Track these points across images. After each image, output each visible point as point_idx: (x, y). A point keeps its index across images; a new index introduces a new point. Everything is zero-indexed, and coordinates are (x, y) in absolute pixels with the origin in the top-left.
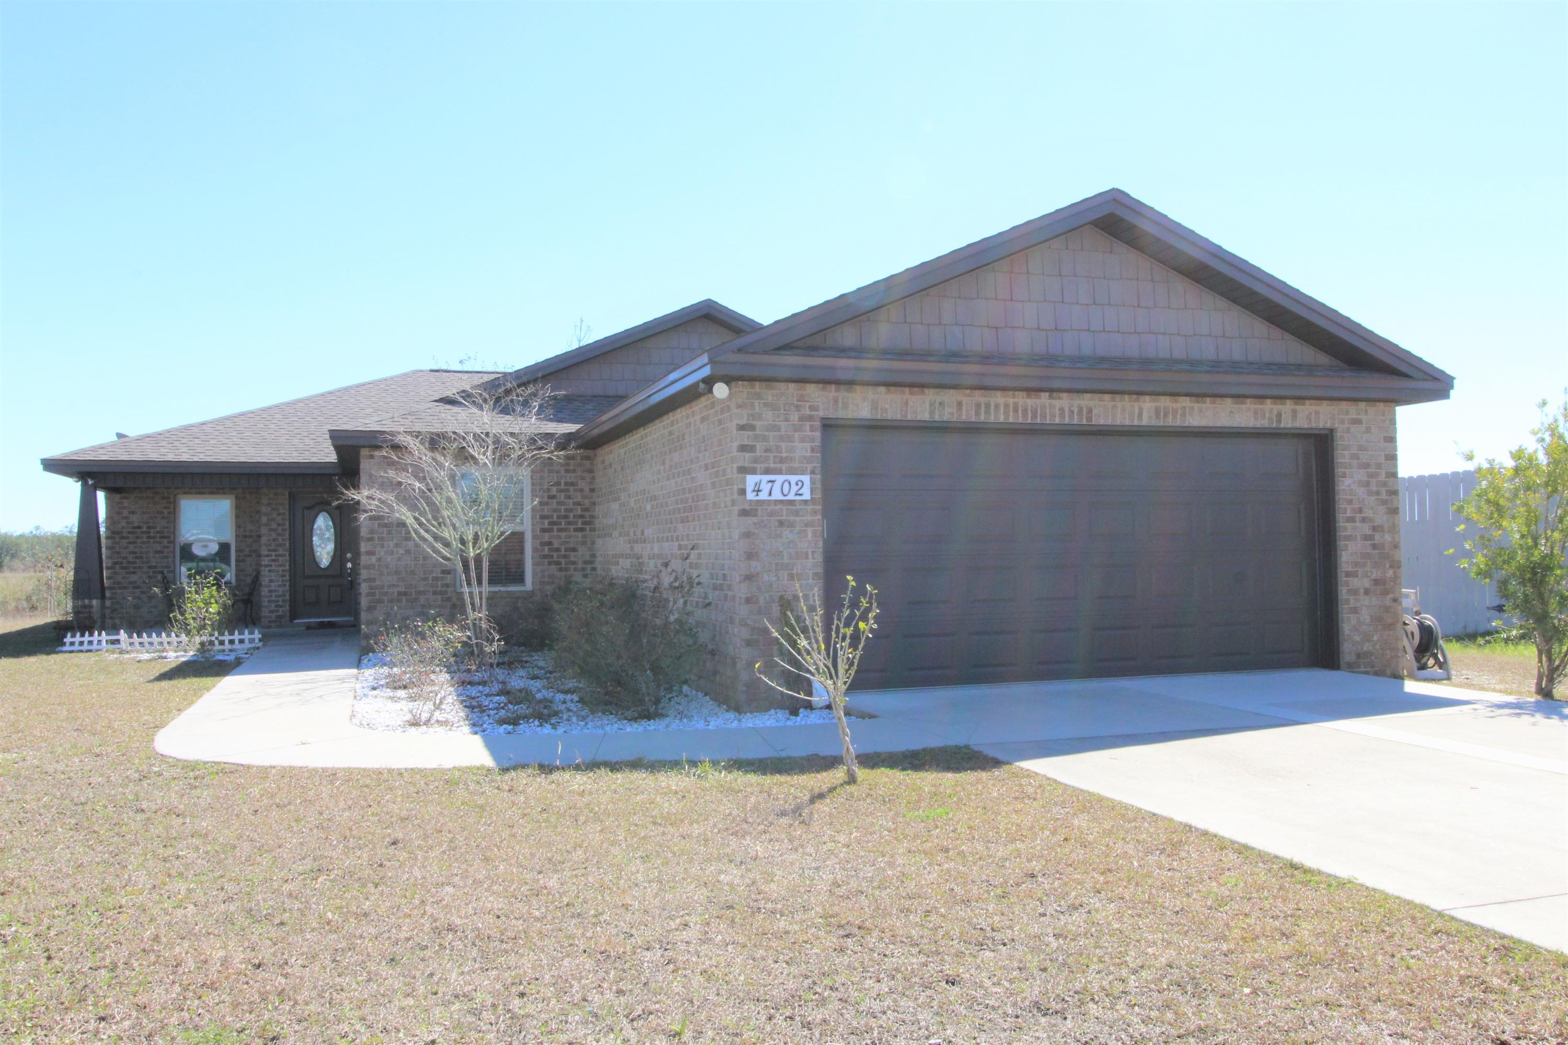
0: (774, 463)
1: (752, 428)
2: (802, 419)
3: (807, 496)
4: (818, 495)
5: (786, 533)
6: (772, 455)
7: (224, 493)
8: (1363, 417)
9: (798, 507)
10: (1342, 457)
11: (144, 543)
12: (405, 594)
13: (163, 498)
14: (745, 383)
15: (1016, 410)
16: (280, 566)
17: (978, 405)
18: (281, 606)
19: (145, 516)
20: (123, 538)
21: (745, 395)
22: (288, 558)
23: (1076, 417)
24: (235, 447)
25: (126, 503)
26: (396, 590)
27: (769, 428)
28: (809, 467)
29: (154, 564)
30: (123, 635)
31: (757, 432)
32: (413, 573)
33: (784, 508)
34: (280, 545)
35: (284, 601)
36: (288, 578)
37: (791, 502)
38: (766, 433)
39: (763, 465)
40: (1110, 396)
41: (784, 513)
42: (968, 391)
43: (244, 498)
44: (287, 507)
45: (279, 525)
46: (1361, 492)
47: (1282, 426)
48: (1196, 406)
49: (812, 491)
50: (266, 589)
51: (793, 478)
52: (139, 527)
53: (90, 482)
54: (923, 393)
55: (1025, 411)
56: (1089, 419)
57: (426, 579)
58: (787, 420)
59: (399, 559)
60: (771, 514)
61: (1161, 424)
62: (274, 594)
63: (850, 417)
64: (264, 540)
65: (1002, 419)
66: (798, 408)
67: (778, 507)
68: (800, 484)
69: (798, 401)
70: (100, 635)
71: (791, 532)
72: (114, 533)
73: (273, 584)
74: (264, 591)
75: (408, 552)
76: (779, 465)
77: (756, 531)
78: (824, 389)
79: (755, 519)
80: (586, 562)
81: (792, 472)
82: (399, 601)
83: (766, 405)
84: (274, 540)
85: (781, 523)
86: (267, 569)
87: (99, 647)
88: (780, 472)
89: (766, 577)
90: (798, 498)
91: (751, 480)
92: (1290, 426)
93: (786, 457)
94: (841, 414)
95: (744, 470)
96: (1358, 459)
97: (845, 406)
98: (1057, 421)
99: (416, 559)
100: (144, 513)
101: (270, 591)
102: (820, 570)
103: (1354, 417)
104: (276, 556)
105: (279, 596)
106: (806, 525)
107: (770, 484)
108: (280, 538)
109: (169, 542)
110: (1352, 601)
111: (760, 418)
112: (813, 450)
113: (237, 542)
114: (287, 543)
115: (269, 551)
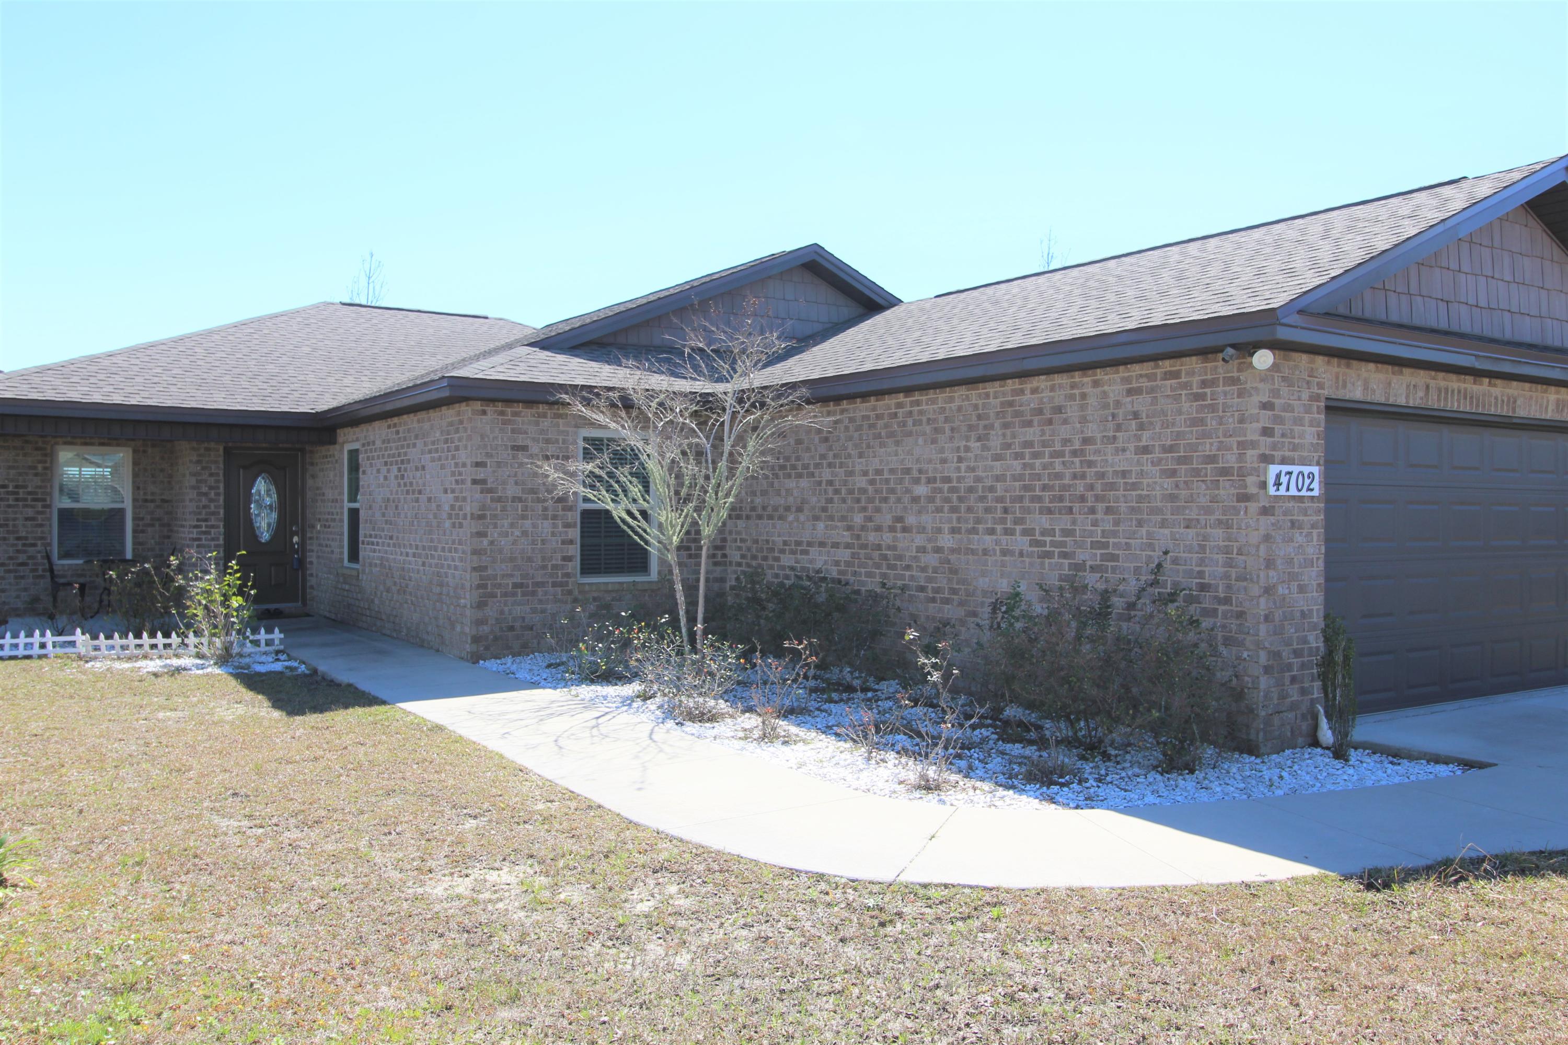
0: (1290, 450)
1: (1271, 407)
2: (1311, 398)
3: (1316, 493)
4: (1323, 491)
5: (1297, 535)
6: (1287, 441)
7: (118, 445)
9: (1308, 505)
11: (9, 506)
12: (521, 585)
13: (37, 449)
16: (213, 539)
17: (1440, 390)
19: (12, 472)
22: (222, 530)
23: (1505, 408)
24: (174, 389)
26: (510, 582)
27: (1285, 408)
28: (1317, 456)
29: (24, 534)
31: (1276, 412)
32: (530, 559)
33: (1298, 505)
34: (213, 513)
37: (1302, 499)
38: (1283, 414)
39: (1282, 453)
40: (1530, 384)
41: (1298, 512)
43: (144, 452)
44: (222, 466)
45: (211, 488)
49: (1319, 485)
51: (1305, 470)
54: (1401, 373)
55: (1472, 399)
57: (544, 567)
58: (1299, 399)
59: (514, 543)
60: (1286, 513)
61: (1559, 418)
63: (1347, 398)
64: (186, 506)
65: (1456, 406)
66: (1308, 384)
67: (1292, 504)
68: (1311, 476)
69: (1309, 376)
70: (43, 635)
71: (1301, 534)
75: (525, 533)
76: (1294, 454)
77: (1274, 533)
78: (1328, 363)
79: (1272, 519)
81: (1303, 461)
82: (514, 594)
83: (1283, 379)
84: (204, 507)
85: (1293, 524)
87: (43, 652)
88: (1294, 462)
89: (1280, 590)
90: (1308, 493)
91: (1271, 471)
93: (1298, 445)
94: (1340, 394)
95: (1265, 459)
97: (1345, 385)
98: (1492, 411)
99: (534, 542)
100: (10, 468)
104: (207, 526)
106: (1313, 527)
107: (1287, 477)
108: (212, 505)
109: (44, 506)
111: (1278, 395)
112: (1318, 436)
113: (134, 507)
114: (222, 511)
115: (198, 520)
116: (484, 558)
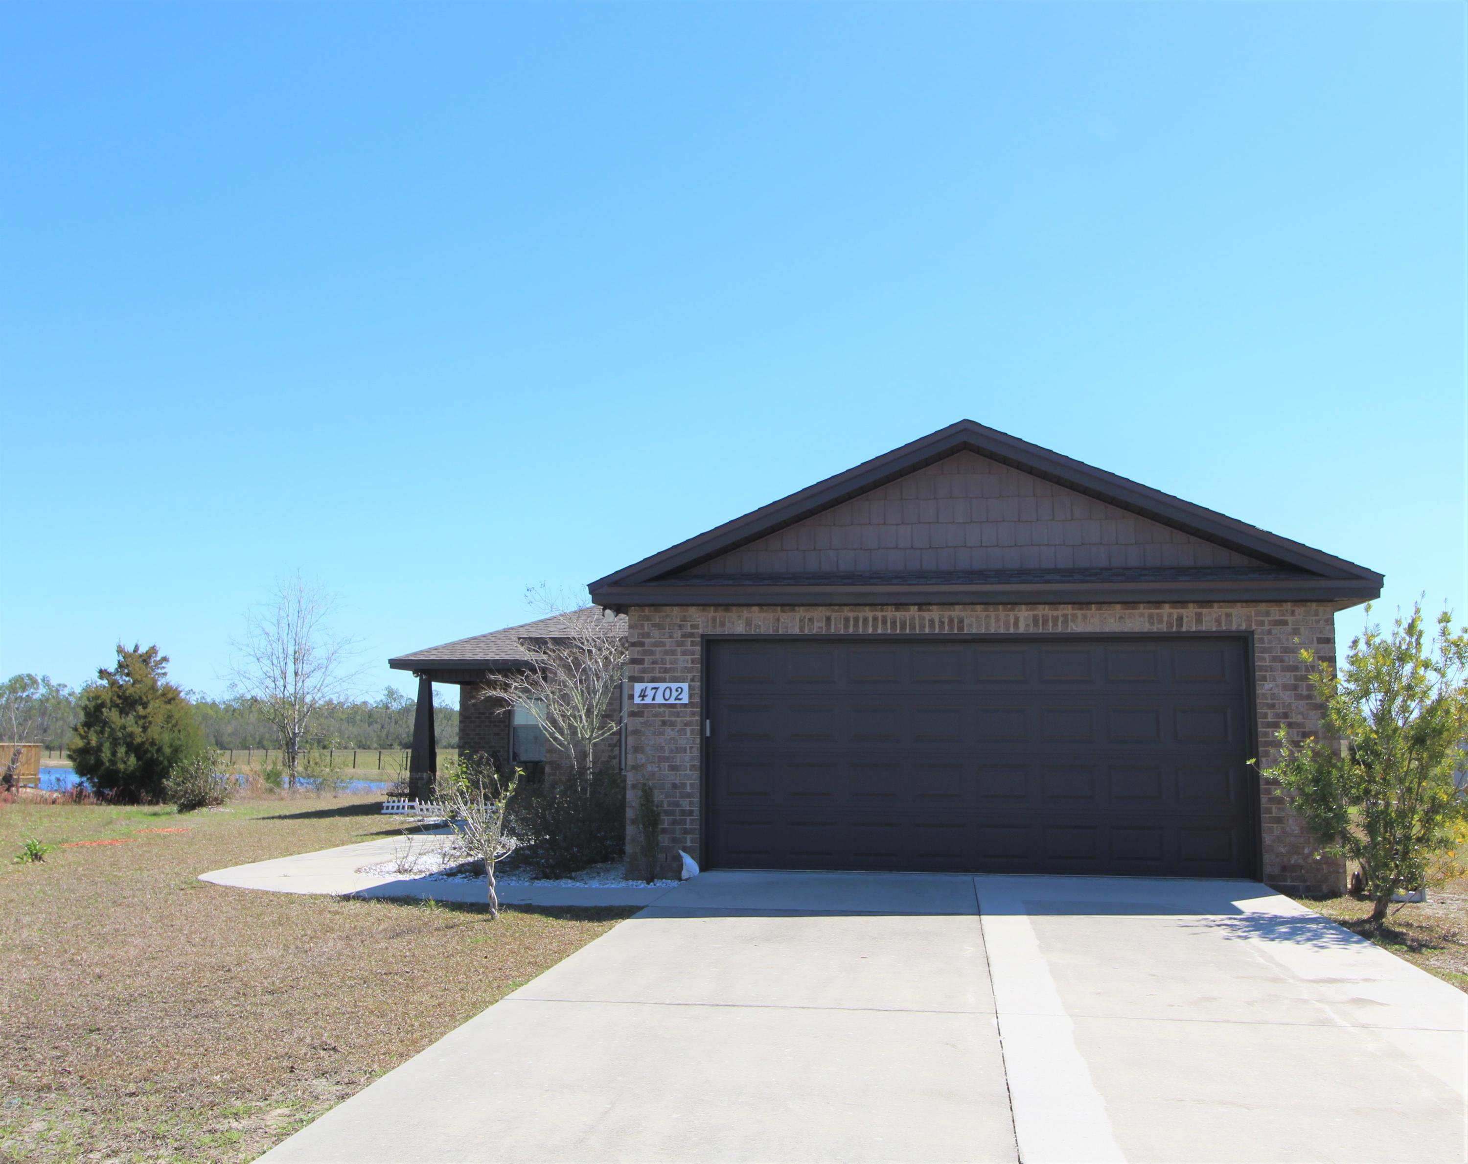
0: (660, 672)
1: (642, 644)
2: (684, 636)
3: (686, 700)
4: (697, 700)
5: (668, 730)
6: (657, 666)
8: (1290, 619)
9: (679, 710)
10: (1262, 660)
11: (486, 726)
14: (637, 608)
15: (884, 622)
17: (847, 620)
19: (488, 704)
20: (471, 722)
21: (636, 617)
23: (946, 627)
25: (473, 693)
27: (656, 644)
28: (690, 676)
29: (493, 744)
30: (417, 802)
31: (646, 648)
33: (667, 710)
37: (673, 706)
38: (654, 649)
39: (650, 675)
40: (983, 606)
41: (667, 715)
42: (836, 608)
46: (1287, 696)
47: (1184, 629)
48: (1079, 613)
49: (691, 696)
51: (674, 686)
52: (483, 713)
53: (424, 675)
54: (794, 610)
55: (894, 623)
56: (961, 628)
58: (671, 637)
60: (656, 715)
61: (1040, 631)
63: (726, 633)
65: (870, 631)
66: (681, 627)
67: (661, 710)
68: (680, 690)
69: (681, 621)
70: (404, 801)
71: (673, 730)
76: (663, 675)
77: (643, 729)
78: (704, 610)
79: (642, 720)
81: (674, 680)
83: (654, 625)
85: (664, 723)
87: (403, 811)
88: (663, 680)
89: (649, 768)
90: (677, 702)
91: (638, 687)
92: (1194, 629)
93: (670, 668)
94: (718, 631)
95: (633, 679)
96: (1282, 661)
97: (723, 624)
98: (927, 631)
102: (697, 763)
103: (1277, 618)
106: (686, 725)
107: (654, 691)
109: (505, 726)
110: (1274, 810)
111: (648, 635)
112: (693, 662)
116: (554, 755)
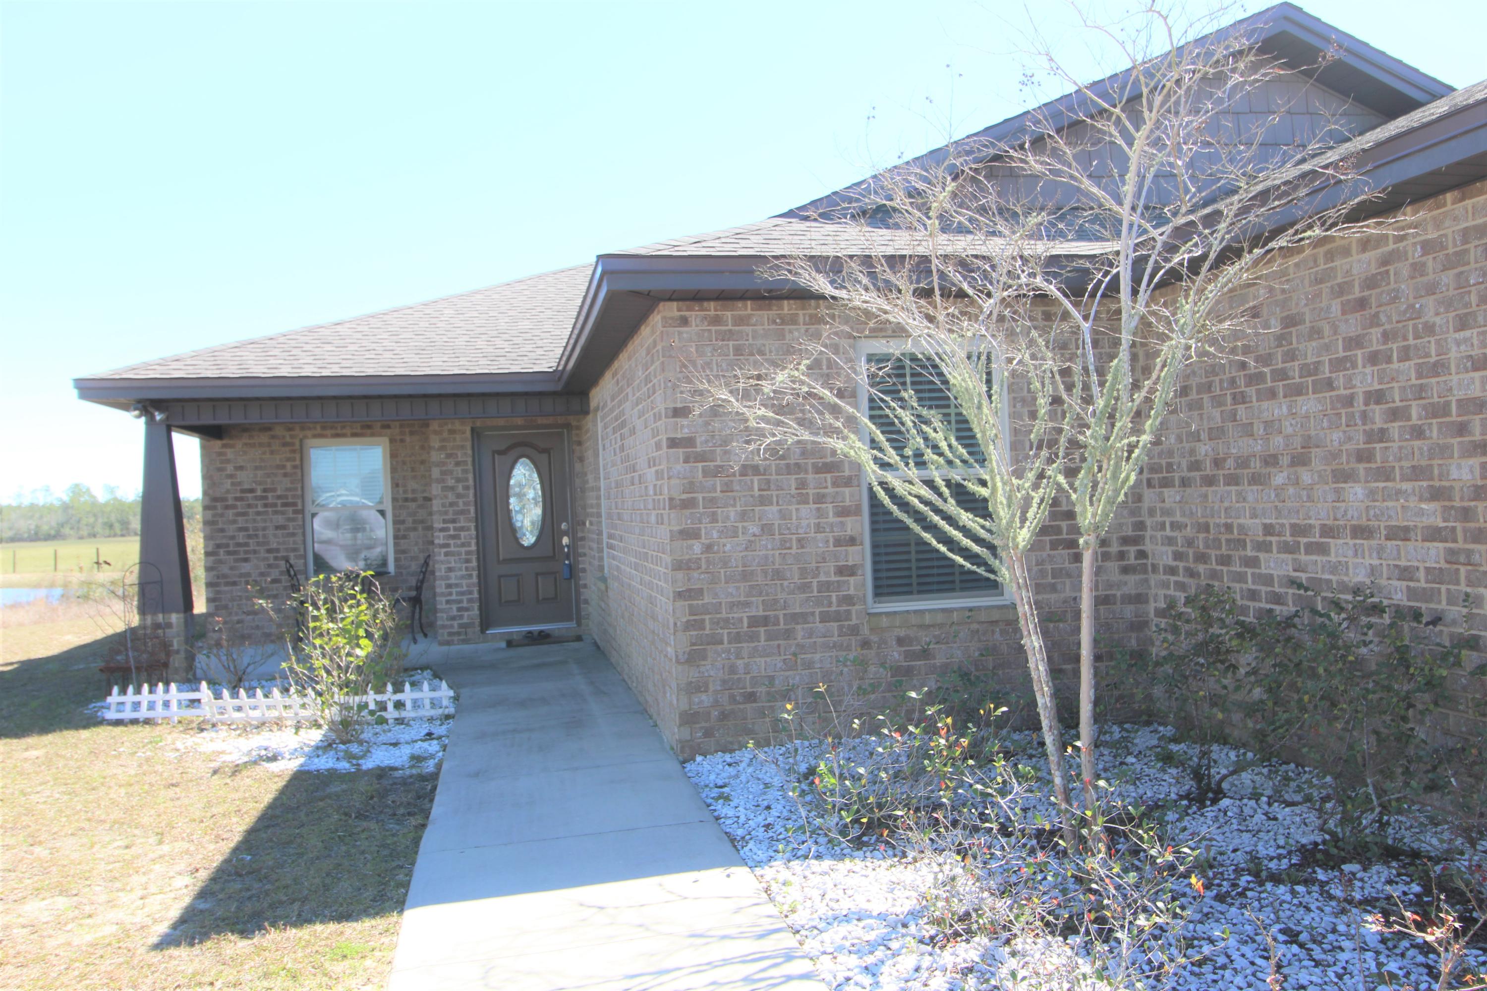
7: (373, 435)
11: (258, 513)
12: (765, 621)
13: (285, 444)
16: (463, 545)
18: (467, 609)
19: (260, 473)
20: (227, 507)
22: (473, 532)
24: (388, 355)
25: (230, 453)
26: (744, 615)
29: (275, 546)
30: (205, 692)
32: (778, 575)
34: (462, 512)
35: (470, 601)
36: (474, 564)
43: (402, 441)
44: (470, 452)
45: (458, 480)
50: (443, 583)
53: (158, 417)
57: (805, 588)
59: (749, 546)
62: (454, 590)
64: (436, 505)
70: (167, 691)
72: (215, 499)
73: (452, 574)
74: (440, 587)
75: (767, 529)
80: (1125, 541)
82: (753, 637)
84: (451, 504)
86: (444, 550)
87: (165, 714)
99: (784, 544)
100: (256, 468)
101: (449, 586)
104: (455, 529)
105: (462, 593)
108: (461, 502)
109: (296, 512)
113: (394, 508)
114: (472, 509)
115: (445, 521)
